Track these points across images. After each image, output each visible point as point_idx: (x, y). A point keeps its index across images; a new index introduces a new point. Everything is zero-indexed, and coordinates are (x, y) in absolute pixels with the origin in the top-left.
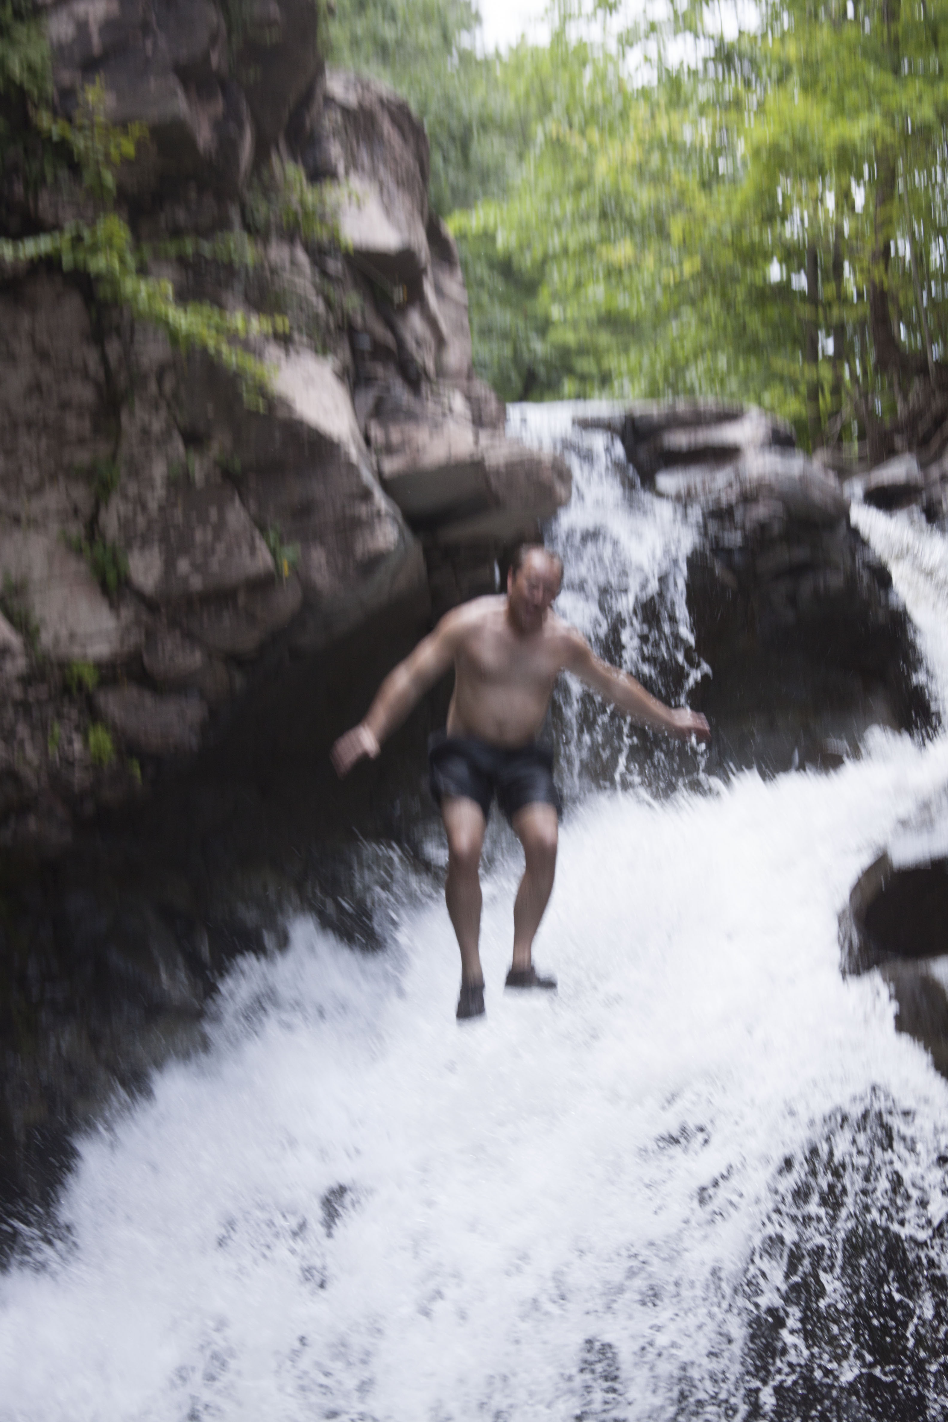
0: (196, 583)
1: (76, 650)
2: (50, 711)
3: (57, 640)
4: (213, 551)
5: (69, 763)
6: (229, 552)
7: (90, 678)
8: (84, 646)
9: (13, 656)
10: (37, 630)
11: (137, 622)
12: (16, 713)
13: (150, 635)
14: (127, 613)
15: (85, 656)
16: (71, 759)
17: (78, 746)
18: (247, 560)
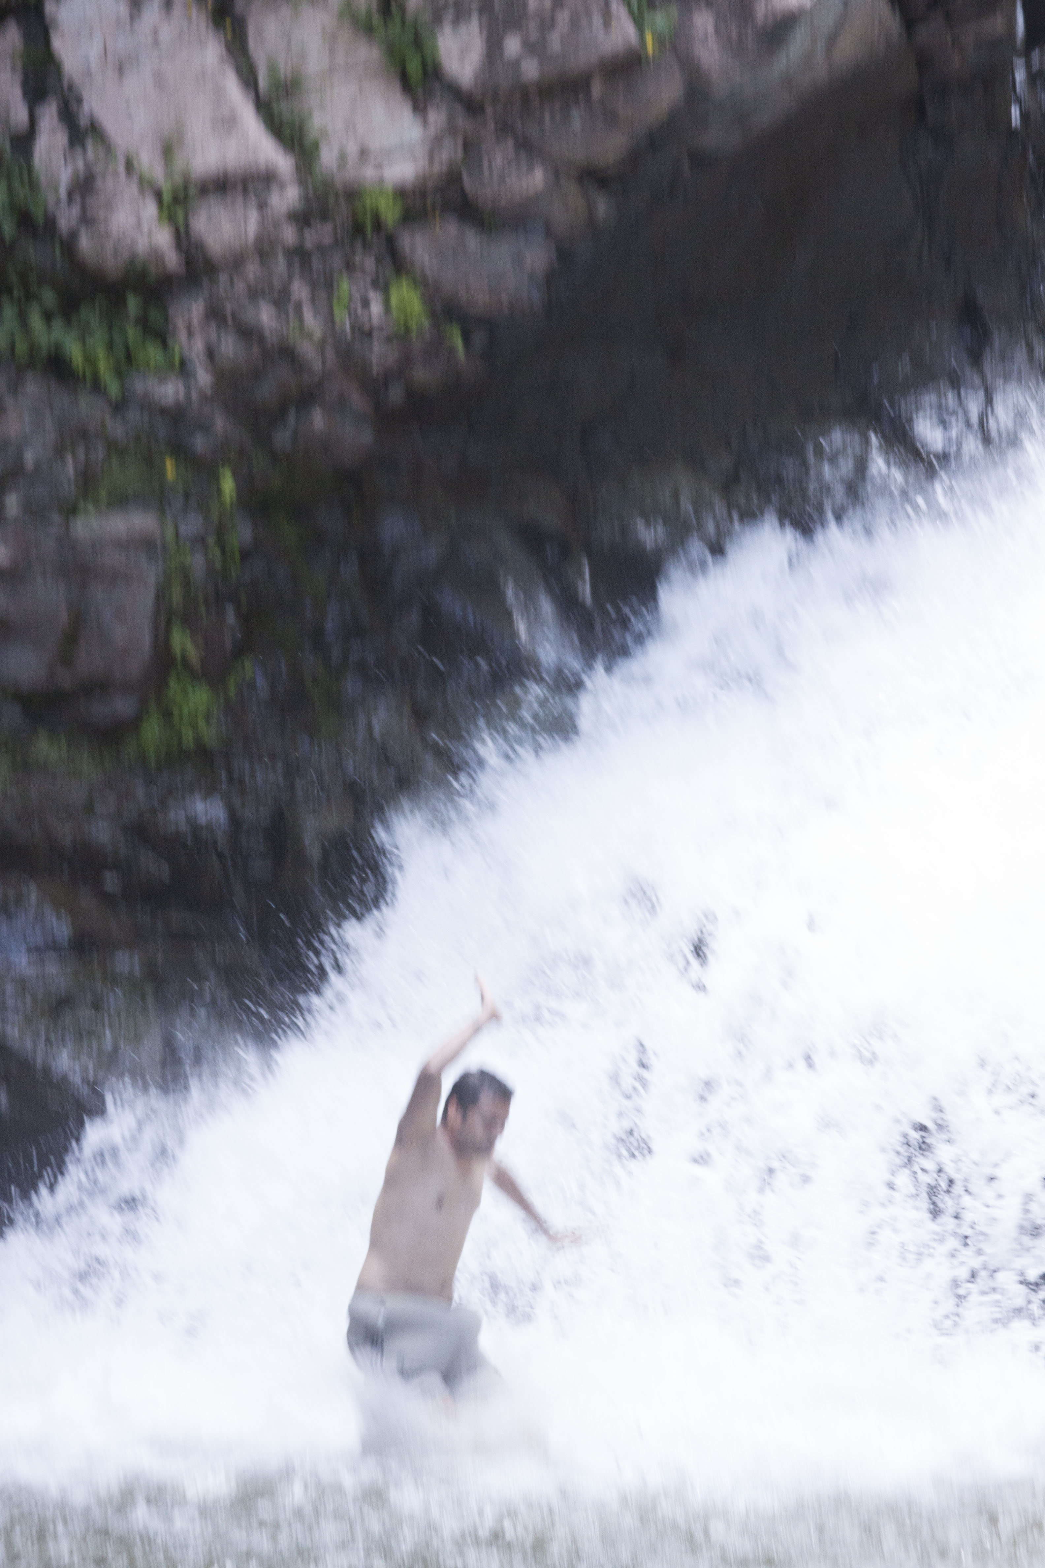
0: (531, 70)
1: (369, 173)
2: (337, 260)
3: (343, 158)
4: (553, 23)
5: (365, 333)
6: (575, 22)
7: (390, 214)
8: (379, 166)
9: (282, 187)
10: (316, 146)
11: (451, 129)
12: (290, 265)
13: (470, 147)
14: (437, 117)
15: (381, 180)
16: (366, 328)
17: (376, 308)
18: (601, 36)
